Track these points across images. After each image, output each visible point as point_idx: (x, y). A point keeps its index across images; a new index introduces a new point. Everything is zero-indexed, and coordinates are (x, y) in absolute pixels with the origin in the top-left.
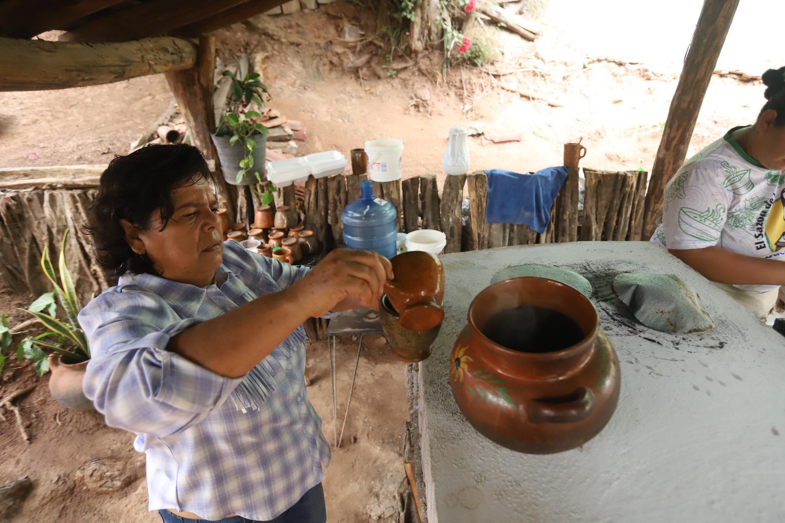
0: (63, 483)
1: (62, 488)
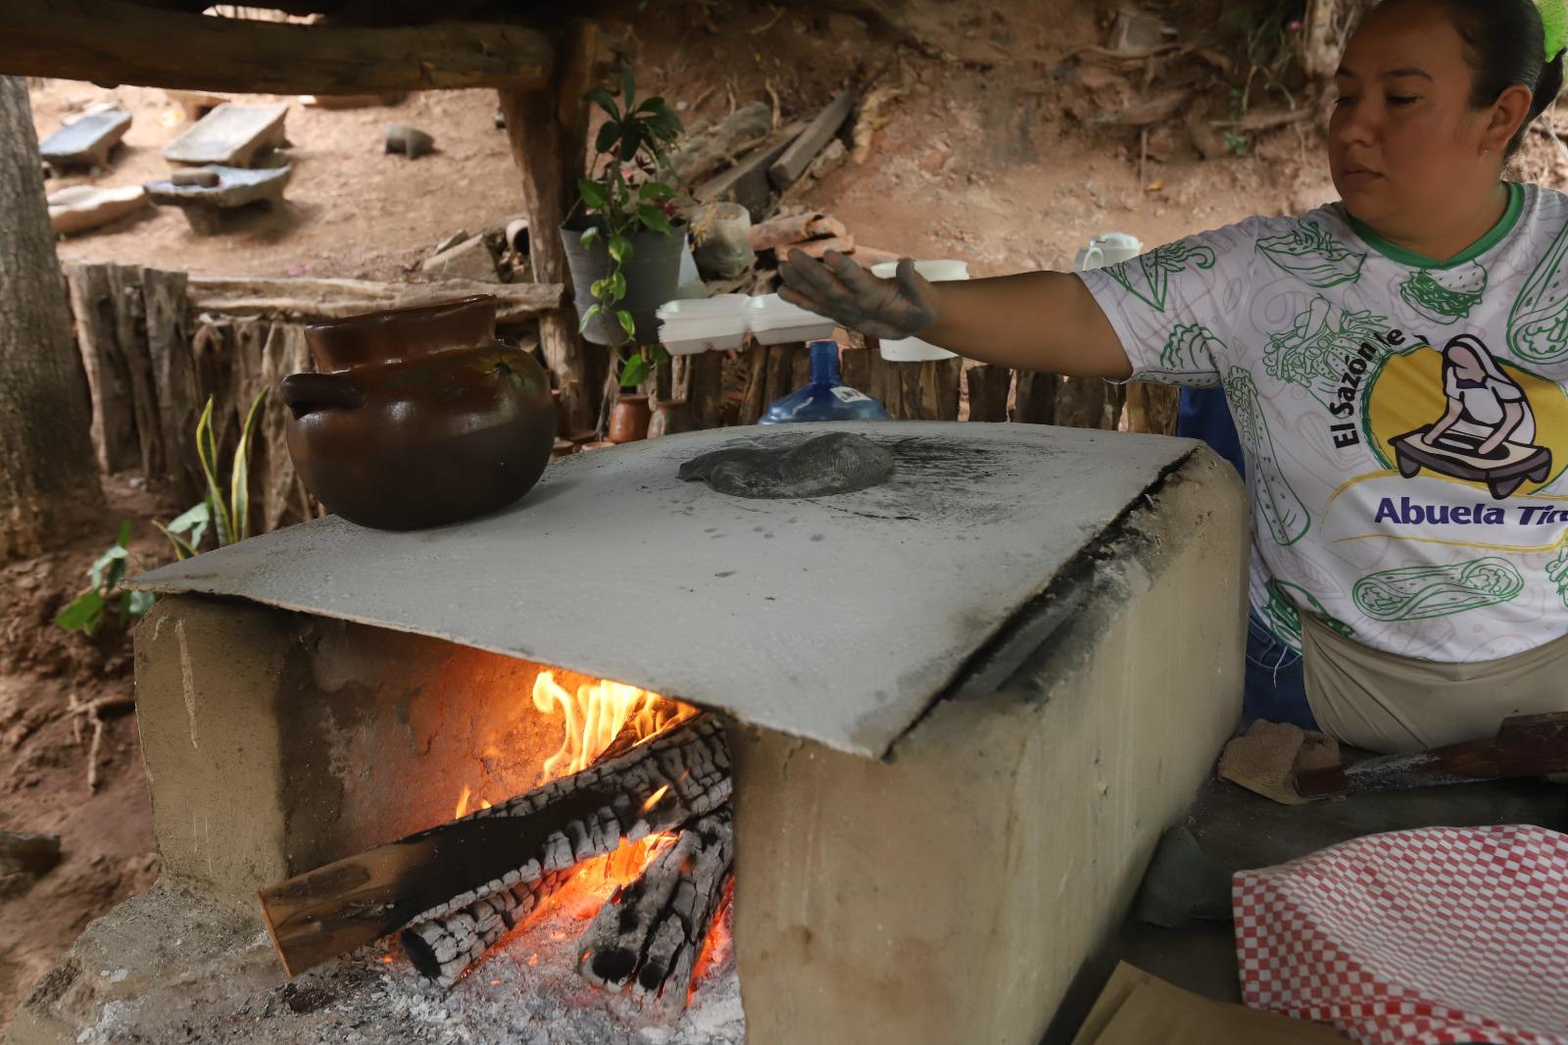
0: (102, 871)
1: (99, 878)
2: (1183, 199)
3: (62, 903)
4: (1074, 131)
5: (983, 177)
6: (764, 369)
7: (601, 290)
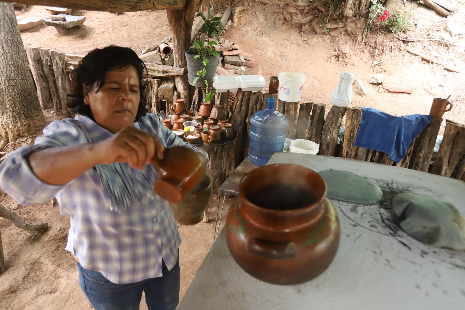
0: (61, 233)
1: (61, 235)
2: (312, 44)
3: (51, 242)
4: (286, 23)
5: (266, 33)
6: (242, 98)
7: (200, 73)
